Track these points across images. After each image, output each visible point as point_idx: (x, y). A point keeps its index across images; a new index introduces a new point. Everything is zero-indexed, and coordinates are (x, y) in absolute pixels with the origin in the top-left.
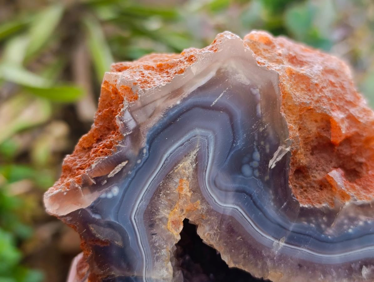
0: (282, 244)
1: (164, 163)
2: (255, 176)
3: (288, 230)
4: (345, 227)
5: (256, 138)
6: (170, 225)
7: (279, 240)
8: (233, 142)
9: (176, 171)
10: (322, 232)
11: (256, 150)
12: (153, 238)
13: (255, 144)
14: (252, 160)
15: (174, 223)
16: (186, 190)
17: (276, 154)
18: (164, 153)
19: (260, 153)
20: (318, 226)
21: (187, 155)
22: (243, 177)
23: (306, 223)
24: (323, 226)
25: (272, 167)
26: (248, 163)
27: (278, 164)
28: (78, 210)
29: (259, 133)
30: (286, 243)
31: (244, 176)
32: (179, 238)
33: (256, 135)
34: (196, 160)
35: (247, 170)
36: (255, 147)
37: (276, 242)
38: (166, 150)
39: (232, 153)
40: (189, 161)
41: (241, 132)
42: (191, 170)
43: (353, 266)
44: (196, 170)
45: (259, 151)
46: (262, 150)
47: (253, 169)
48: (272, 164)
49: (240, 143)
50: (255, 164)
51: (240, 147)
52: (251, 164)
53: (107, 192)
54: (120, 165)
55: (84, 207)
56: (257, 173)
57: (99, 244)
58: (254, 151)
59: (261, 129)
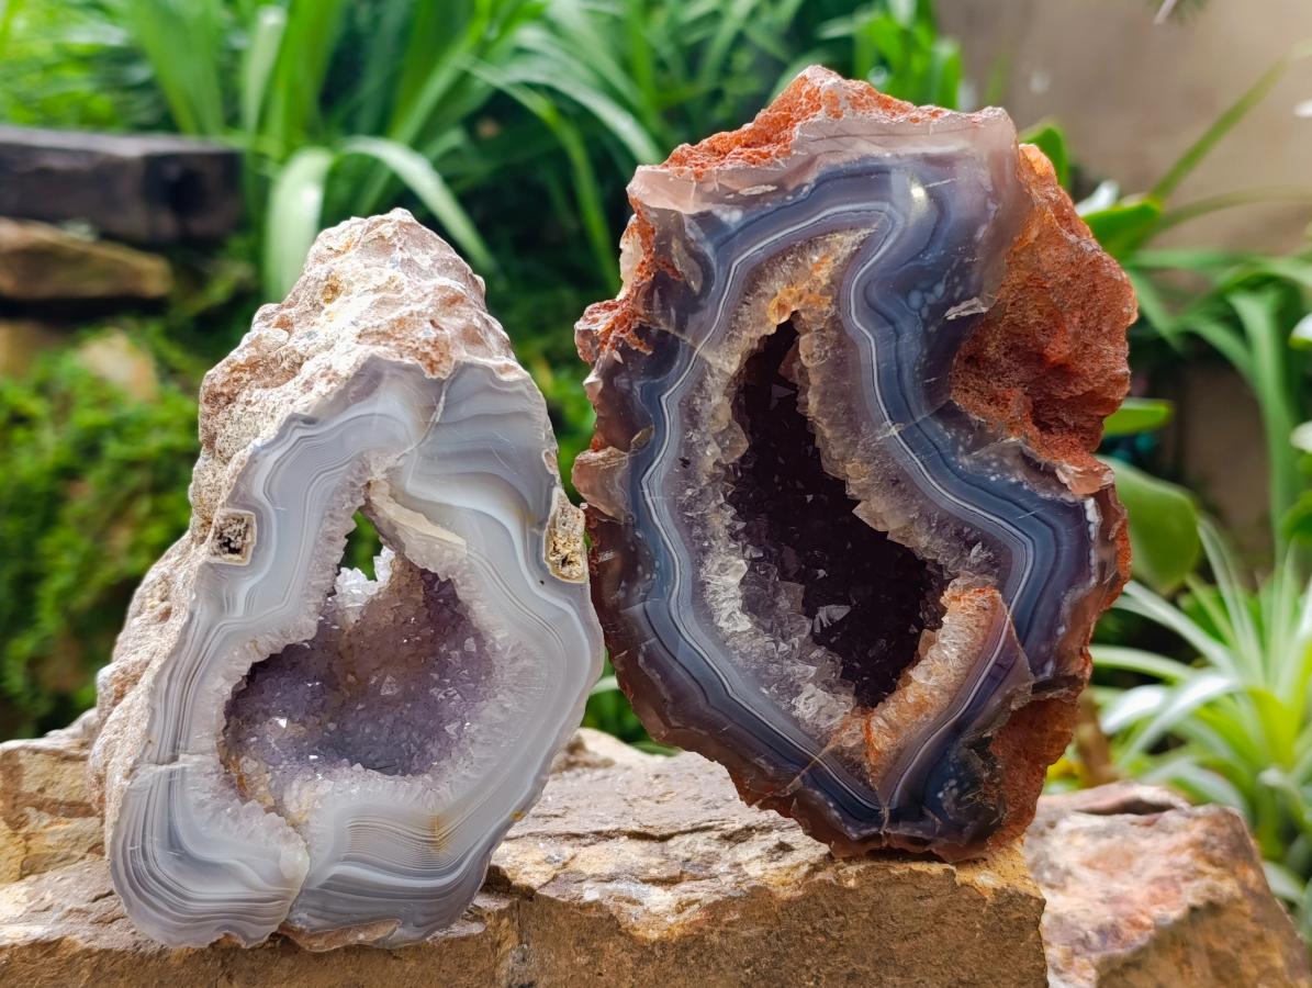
0: (894, 431)
1: (819, 220)
2: (920, 315)
3: (913, 418)
4: (990, 470)
5: (954, 266)
6: (773, 304)
7: (894, 424)
8: (922, 252)
9: (827, 240)
10: (955, 453)
11: (944, 281)
12: (741, 307)
13: (948, 272)
14: (930, 290)
15: (782, 307)
16: (823, 275)
17: (964, 305)
18: (828, 208)
19: (946, 290)
20: (955, 442)
21: (854, 228)
22: (905, 304)
23: (942, 427)
24: (961, 449)
25: (950, 318)
26: (923, 291)
27: (959, 319)
28: (673, 211)
29: (961, 263)
30: (899, 433)
31: (907, 303)
32: (773, 331)
33: (957, 261)
34: (862, 242)
35: (915, 299)
36: (945, 276)
37: (889, 422)
38: (833, 205)
39: (911, 264)
40: (852, 238)
41: (940, 244)
42: (848, 251)
43: (966, 530)
44: (853, 255)
45: (947, 284)
46: (951, 288)
47: (924, 301)
48: (952, 314)
49: (929, 257)
50: (931, 299)
51: (927, 263)
52: (926, 294)
53: (724, 211)
54: (763, 187)
55: (684, 211)
56: (925, 312)
57: (669, 271)
58: (940, 281)
59: (967, 260)
